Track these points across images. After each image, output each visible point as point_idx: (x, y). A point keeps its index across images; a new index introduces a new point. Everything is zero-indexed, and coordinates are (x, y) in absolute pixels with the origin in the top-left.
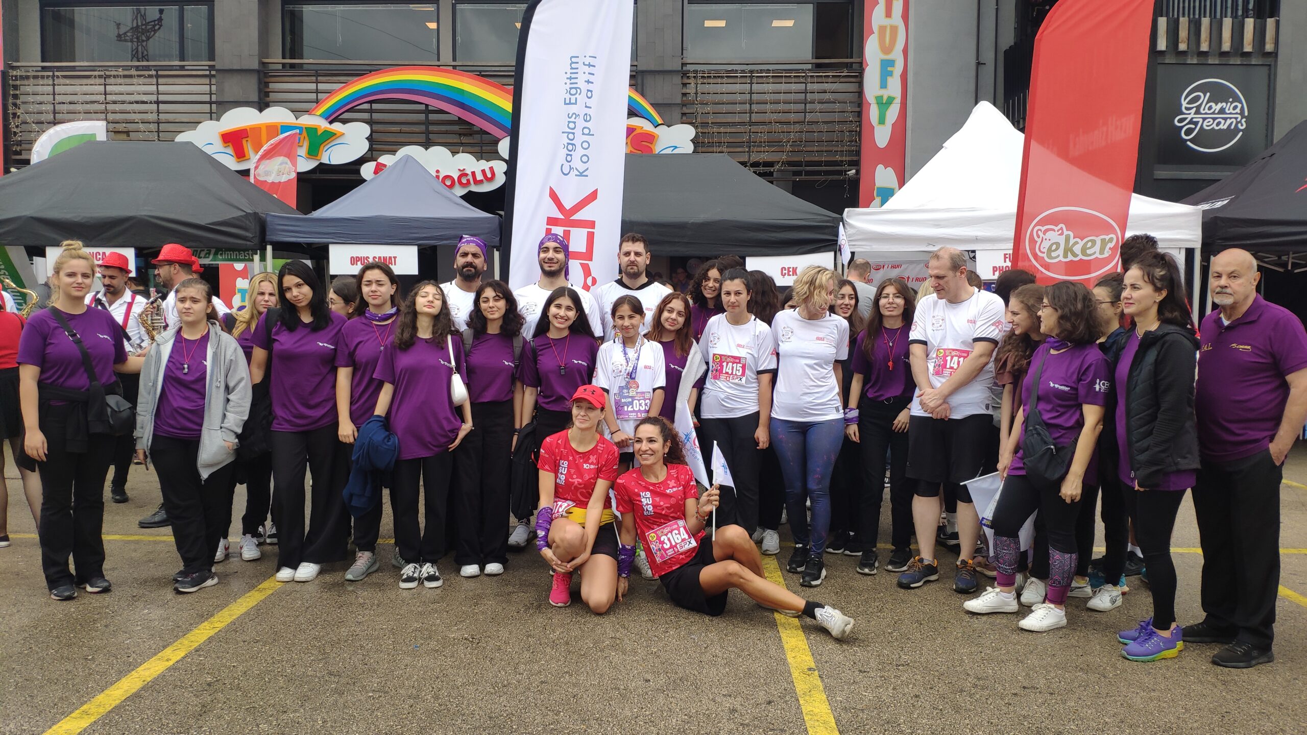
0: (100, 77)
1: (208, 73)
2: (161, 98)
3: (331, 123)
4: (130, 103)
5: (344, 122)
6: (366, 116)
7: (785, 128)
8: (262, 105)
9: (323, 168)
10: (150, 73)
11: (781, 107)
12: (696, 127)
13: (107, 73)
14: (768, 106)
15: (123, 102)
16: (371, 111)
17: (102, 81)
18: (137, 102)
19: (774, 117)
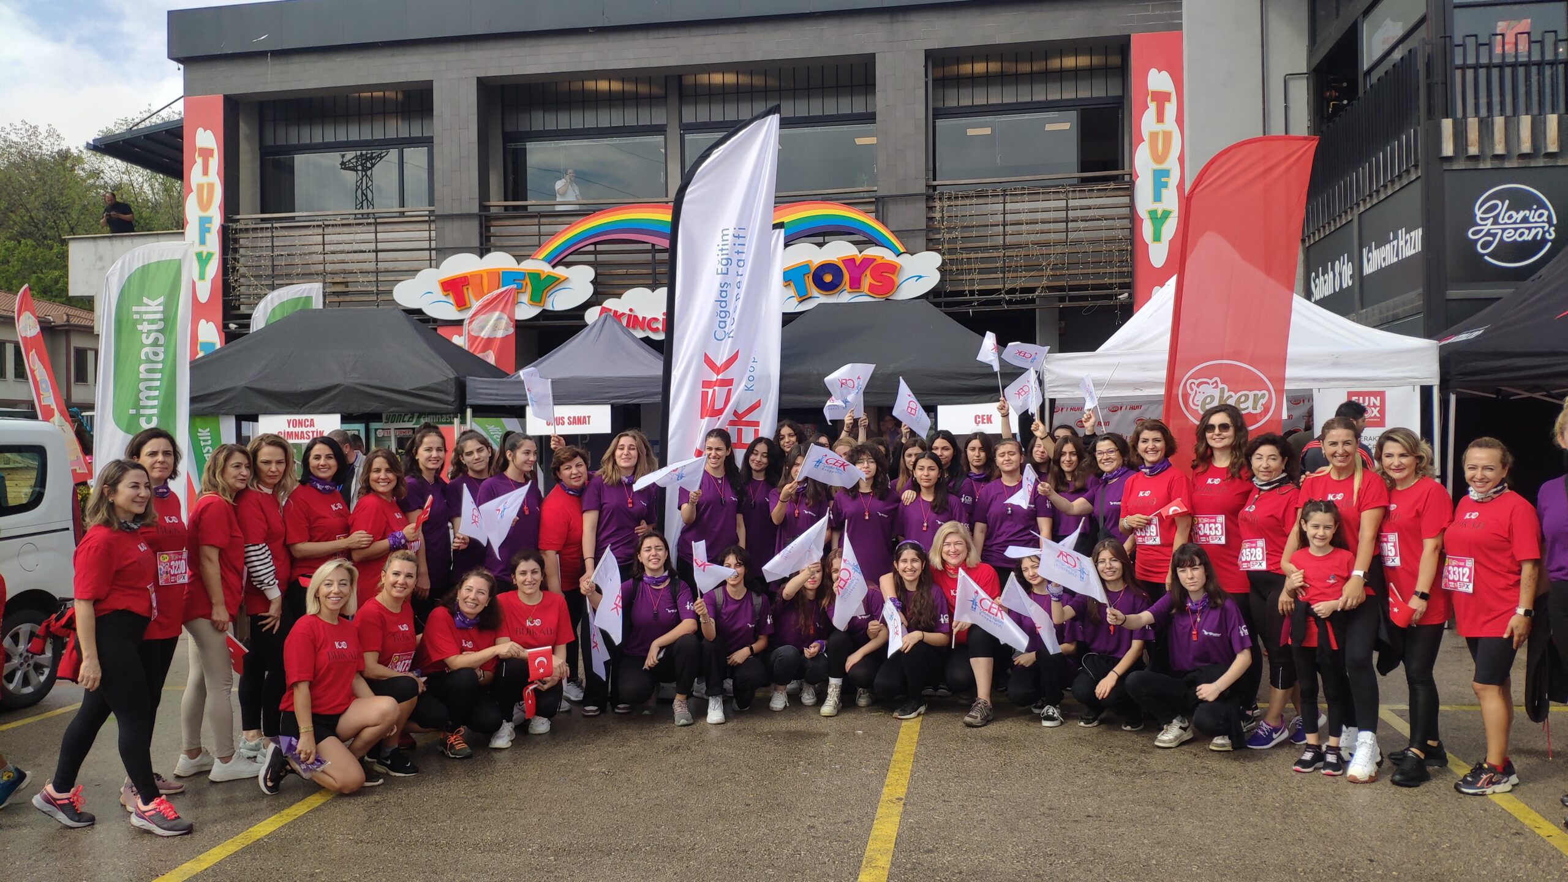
0: (319, 226)
1: (427, 218)
2: (380, 246)
3: (554, 266)
4: (348, 253)
5: (568, 265)
6: (591, 258)
7: (1045, 250)
8: (483, 251)
9: (545, 314)
10: (369, 221)
11: (1039, 227)
12: (943, 254)
13: (326, 223)
14: (1024, 227)
15: (342, 252)
16: (595, 253)
17: (320, 231)
18: (355, 252)
19: (1032, 238)
